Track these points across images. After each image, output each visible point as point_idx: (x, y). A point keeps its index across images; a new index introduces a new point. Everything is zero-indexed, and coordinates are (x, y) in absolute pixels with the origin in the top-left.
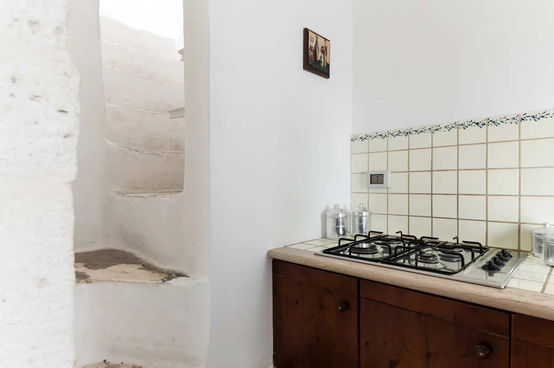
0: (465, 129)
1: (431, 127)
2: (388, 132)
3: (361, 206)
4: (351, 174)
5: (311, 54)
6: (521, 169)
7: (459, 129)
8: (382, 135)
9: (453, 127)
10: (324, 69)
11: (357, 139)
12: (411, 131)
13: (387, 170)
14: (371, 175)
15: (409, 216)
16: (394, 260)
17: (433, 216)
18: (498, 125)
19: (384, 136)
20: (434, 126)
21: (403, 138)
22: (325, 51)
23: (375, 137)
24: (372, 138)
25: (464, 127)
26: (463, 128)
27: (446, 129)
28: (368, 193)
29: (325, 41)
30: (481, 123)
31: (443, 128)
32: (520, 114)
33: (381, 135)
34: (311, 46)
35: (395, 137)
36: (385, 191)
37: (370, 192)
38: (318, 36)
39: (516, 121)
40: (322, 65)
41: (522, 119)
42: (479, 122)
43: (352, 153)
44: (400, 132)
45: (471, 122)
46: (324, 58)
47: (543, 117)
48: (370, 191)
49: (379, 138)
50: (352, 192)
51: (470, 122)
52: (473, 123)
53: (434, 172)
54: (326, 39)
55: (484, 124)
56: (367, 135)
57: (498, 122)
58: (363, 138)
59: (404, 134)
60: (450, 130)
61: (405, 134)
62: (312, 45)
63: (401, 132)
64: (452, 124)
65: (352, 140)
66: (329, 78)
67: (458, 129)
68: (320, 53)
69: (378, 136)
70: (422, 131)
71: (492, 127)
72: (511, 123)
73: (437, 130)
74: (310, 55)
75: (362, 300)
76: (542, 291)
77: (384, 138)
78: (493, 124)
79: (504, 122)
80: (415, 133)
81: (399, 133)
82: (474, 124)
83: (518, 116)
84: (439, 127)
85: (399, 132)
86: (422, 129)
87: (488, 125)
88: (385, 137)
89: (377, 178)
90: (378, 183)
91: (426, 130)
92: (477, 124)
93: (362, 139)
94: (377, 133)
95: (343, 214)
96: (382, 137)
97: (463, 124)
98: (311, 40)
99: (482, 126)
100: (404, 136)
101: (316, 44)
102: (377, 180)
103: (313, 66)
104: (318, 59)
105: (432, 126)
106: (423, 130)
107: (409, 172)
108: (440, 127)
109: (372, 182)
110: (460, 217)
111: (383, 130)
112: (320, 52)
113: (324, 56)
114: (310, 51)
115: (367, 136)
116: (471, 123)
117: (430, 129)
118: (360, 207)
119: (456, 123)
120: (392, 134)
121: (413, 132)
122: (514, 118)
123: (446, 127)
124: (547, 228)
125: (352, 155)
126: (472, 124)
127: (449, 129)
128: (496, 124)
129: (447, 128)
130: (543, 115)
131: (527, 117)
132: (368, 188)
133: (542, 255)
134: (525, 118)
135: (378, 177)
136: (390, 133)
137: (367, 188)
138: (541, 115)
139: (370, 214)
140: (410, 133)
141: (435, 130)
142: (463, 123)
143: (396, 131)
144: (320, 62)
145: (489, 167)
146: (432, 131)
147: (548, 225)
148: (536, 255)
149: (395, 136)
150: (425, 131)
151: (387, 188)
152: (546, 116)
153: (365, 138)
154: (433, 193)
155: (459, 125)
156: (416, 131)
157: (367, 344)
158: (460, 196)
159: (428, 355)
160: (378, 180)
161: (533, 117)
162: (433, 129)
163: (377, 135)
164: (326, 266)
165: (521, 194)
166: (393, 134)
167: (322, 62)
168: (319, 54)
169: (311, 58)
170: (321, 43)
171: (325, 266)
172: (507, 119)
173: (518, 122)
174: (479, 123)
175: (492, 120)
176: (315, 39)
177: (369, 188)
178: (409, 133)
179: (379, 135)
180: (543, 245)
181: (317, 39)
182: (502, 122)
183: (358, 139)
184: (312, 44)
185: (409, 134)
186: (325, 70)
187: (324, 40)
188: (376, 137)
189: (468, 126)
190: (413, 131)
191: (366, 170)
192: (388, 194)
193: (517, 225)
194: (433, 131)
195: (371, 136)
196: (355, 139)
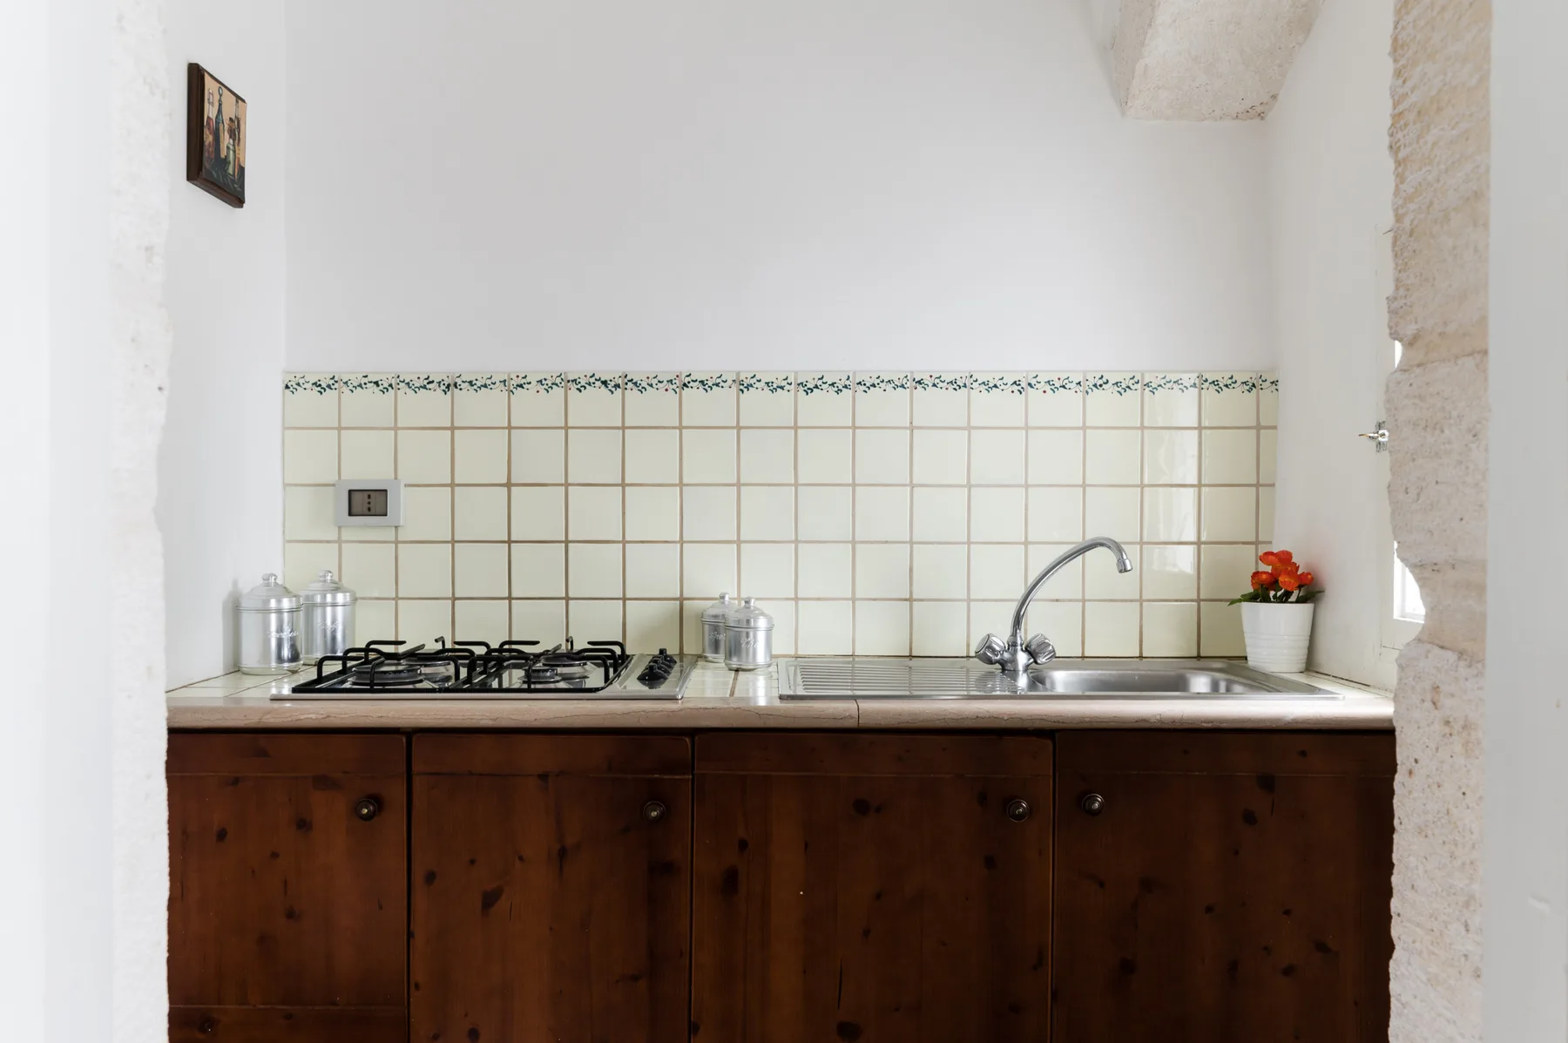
0: (580, 391)
1: (506, 378)
2: (398, 377)
3: (329, 578)
4: (285, 485)
5: (209, 138)
6: (684, 488)
7: (569, 391)
8: (380, 383)
9: (557, 385)
10: (233, 181)
11: (304, 386)
12: (459, 381)
13: (396, 478)
14: (350, 492)
15: (454, 599)
16: (483, 683)
17: (514, 595)
18: (643, 390)
19: (386, 385)
20: (514, 377)
21: (436, 396)
22: (236, 131)
23: (360, 386)
24: (351, 387)
25: (579, 386)
26: (578, 389)
27: (540, 387)
28: (339, 541)
29: (237, 102)
30: (613, 384)
31: (534, 383)
32: (681, 373)
33: (376, 383)
34: (208, 117)
35: (416, 392)
36: (390, 535)
37: (344, 538)
38: (223, 88)
39: (674, 387)
40: (230, 171)
41: (685, 385)
42: (608, 379)
43: (286, 425)
44: (430, 379)
45: (594, 378)
46: (234, 152)
47: (717, 385)
48: (346, 535)
49: (371, 390)
50: (287, 538)
51: (591, 377)
52: (596, 380)
53: (514, 489)
54: (238, 98)
55: (617, 386)
56: (336, 379)
57: (644, 384)
58: (324, 385)
59: (439, 386)
60: (550, 389)
61: (443, 387)
62: (211, 116)
63: (433, 382)
64: (554, 378)
65: (287, 387)
66: (242, 207)
67: (567, 389)
68: (227, 135)
69: (369, 385)
70: (485, 386)
71: (632, 395)
72: (667, 390)
73: (521, 386)
74: (206, 143)
75: (417, 781)
76: (732, 693)
77: (385, 390)
78: (635, 389)
79: (654, 385)
80: (469, 388)
81: (428, 383)
82: (598, 384)
83: (677, 376)
84: (524, 381)
85: (426, 379)
86: (484, 379)
87: (626, 389)
88: (390, 388)
89: (368, 500)
90: (369, 512)
91: (494, 384)
92: (605, 383)
93: (319, 389)
94: (366, 376)
95: (291, 601)
96: (381, 387)
97: (576, 380)
98: (209, 100)
99: (613, 389)
100: (439, 392)
101: (220, 111)
102: (368, 506)
103: (212, 173)
104: (223, 154)
105: (509, 375)
106: (489, 382)
107: (453, 485)
108: (528, 380)
109: (354, 510)
110: (571, 595)
111: (383, 368)
112: (226, 133)
113: (234, 145)
114: (206, 131)
115: (336, 382)
116: (592, 380)
117: (505, 381)
118: (325, 581)
119: (562, 377)
120: (408, 384)
121: (463, 386)
122: (671, 381)
123: (541, 381)
124: (726, 603)
125: (287, 432)
126: (594, 383)
127: (547, 387)
128: (640, 388)
129: (543, 385)
130: (717, 382)
131: (693, 381)
132: (340, 528)
133: (721, 657)
134: (689, 382)
135: (369, 497)
136: (404, 381)
137: (337, 528)
138: (714, 381)
139: (355, 599)
140: (456, 387)
141: (517, 385)
142: (576, 377)
143: (419, 378)
144: (225, 161)
145: (627, 481)
146: (509, 387)
147: (727, 598)
148: (710, 659)
149: (417, 390)
150: (492, 386)
151: (396, 527)
152: (722, 384)
153: (329, 386)
154: (513, 539)
155: (569, 381)
156: (471, 383)
157: (430, 877)
158: (570, 545)
159: (563, 853)
160: (371, 506)
161: (702, 382)
162: (512, 382)
163: (366, 380)
164: (328, 716)
165: (684, 539)
166: (411, 383)
167: (229, 163)
168: (226, 140)
169: (209, 151)
170: (228, 112)
171: (325, 716)
172: (659, 382)
173: (677, 390)
174: (609, 382)
175: (632, 380)
176: (217, 97)
177: (343, 529)
178: (452, 385)
179: (371, 382)
180: (722, 637)
181: (221, 95)
182: (651, 385)
183: (308, 386)
184: (210, 111)
185: (453, 390)
186: (236, 186)
187: (234, 98)
188: (364, 386)
189: (587, 386)
190: (463, 382)
191: (333, 478)
192: (397, 542)
193: (678, 602)
194: (512, 388)
195: (346, 383)
196: (298, 384)
